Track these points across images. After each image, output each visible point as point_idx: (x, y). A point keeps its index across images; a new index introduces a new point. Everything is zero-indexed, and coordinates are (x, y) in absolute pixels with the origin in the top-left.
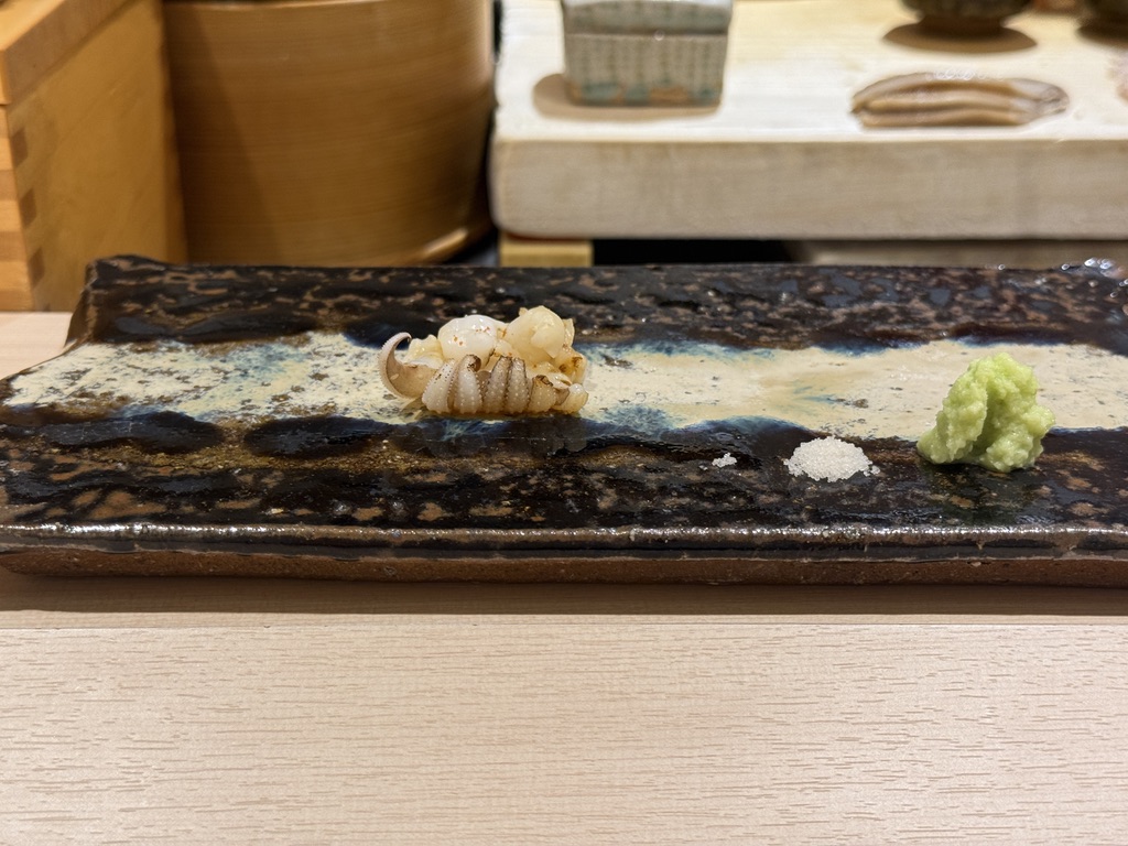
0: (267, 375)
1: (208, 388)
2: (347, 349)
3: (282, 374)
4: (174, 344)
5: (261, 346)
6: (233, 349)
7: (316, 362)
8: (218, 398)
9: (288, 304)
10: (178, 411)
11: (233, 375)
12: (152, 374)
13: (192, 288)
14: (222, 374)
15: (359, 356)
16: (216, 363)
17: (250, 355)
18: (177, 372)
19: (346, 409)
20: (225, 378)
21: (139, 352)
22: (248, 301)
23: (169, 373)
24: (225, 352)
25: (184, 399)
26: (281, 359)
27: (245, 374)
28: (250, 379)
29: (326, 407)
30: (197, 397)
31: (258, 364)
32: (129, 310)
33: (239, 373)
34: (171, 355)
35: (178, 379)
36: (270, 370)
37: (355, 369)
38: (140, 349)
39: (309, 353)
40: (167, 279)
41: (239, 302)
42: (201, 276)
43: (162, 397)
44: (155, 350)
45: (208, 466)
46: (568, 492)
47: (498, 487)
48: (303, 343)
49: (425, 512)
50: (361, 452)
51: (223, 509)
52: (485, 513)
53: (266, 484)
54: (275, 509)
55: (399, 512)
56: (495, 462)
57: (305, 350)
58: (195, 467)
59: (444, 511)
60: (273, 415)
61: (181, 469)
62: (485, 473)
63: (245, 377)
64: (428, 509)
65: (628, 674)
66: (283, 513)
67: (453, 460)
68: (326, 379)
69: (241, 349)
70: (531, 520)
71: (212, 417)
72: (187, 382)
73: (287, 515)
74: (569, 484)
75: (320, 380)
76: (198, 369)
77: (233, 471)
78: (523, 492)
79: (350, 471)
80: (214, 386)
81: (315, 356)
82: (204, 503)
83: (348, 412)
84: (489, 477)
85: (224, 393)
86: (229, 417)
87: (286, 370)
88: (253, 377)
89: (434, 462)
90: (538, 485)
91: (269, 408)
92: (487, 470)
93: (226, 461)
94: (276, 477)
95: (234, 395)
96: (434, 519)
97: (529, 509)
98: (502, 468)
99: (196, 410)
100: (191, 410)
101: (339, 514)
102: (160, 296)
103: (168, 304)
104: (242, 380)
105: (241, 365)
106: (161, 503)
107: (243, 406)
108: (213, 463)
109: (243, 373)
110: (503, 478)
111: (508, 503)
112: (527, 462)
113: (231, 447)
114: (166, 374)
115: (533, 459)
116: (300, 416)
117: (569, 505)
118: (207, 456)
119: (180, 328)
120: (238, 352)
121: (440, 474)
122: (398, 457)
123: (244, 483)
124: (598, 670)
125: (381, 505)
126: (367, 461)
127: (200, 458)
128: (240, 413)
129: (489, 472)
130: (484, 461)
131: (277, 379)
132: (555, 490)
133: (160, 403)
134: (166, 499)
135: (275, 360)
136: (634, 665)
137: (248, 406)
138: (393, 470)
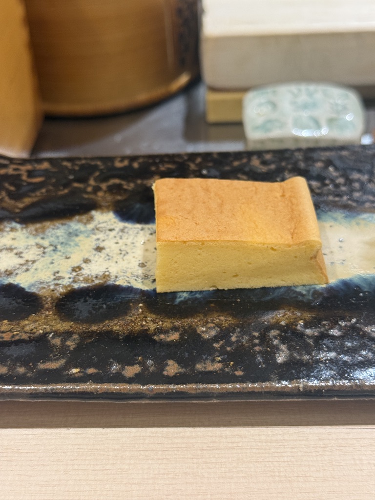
0: (69, 249)
1: (34, 262)
2: (116, 225)
3: (77, 248)
4: (14, 224)
5: (65, 224)
6: (48, 227)
7: (97, 237)
8: (39, 270)
9: (80, 189)
10: (16, 283)
11: (49, 250)
13: (24, 178)
14: (42, 249)
15: (122, 230)
16: (38, 240)
17: (59, 232)
18: (15, 248)
19: (116, 277)
20: (44, 253)
22: (57, 187)
23: (11, 249)
24: (43, 230)
25: (19, 271)
26: (77, 235)
27: (55, 250)
28: (59, 253)
29: (106, 276)
30: (27, 270)
31: (63, 241)
33: (52, 248)
34: (12, 234)
35: (16, 254)
36: (70, 245)
37: (120, 241)
39: (93, 229)
40: (10, 171)
41: (51, 187)
42: (29, 167)
43: (6, 271)
45: (33, 331)
46: (257, 348)
47: (212, 345)
48: (89, 221)
49: (167, 368)
50: (127, 315)
51: (42, 369)
52: (205, 368)
53: (69, 346)
54: (75, 369)
55: (152, 369)
56: (209, 321)
57: (90, 226)
58: (26, 333)
59: (180, 367)
60: (73, 284)
61: (17, 334)
62: (203, 332)
63: (56, 252)
64: (169, 366)
65: (290, 463)
66: (79, 372)
67: (183, 320)
68: (103, 251)
69: (53, 227)
70: (235, 374)
71: (36, 287)
72: (21, 257)
73: (81, 374)
74: (257, 341)
75: (100, 252)
76: (28, 246)
77: (49, 336)
78: (228, 349)
79: (120, 333)
80: (38, 260)
81: (96, 231)
82: (31, 364)
83: (117, 279)
84: (206, 336)
85: (43, 266)
86: (46, 287)
87: (79, 244)
88: (60, 251)
89: (171, 323)
90: (237, 341)
91: (70, 278)
92: (204, 329)
93: (45, 326)
94: (74, 340)
95: (49, 268)
96: (174, 374)
97: (233, 365)
98: (214, 327)
99: (26, 281)
100: (23, 281)
101: (114, 372)
102: (7, 185)
103: (11, 191)
104: (54, 255)
105: (53, 241)
106: (5, 365)
107: (55, 277)
108: (36, 328)
109: (54, 248)
110: (215, 336)
111: (219, 358)
112: (229, 321)
113: (47, 313)
114: (9, 251)
115: (232, 318)
116: (89, 285)
117: (259, 360)
118: (33, 322)
119: (17, 211)
120: (51, 230)
121: (175, 333)
122: (149, 318)
123: (54, 346)
124: (271, 460)
125: (139, 363)
126: (130, 323)
127: (29, 324)
128: (53, 283)
129: (206, 331)
130: (202, 320)
131: (74, 252)
132: (249, 346)
133: (5, 276)
134: (8, 362)
135: (73, 236)
136: (293, 457)
137: (57, 277)
138: (146, 330)
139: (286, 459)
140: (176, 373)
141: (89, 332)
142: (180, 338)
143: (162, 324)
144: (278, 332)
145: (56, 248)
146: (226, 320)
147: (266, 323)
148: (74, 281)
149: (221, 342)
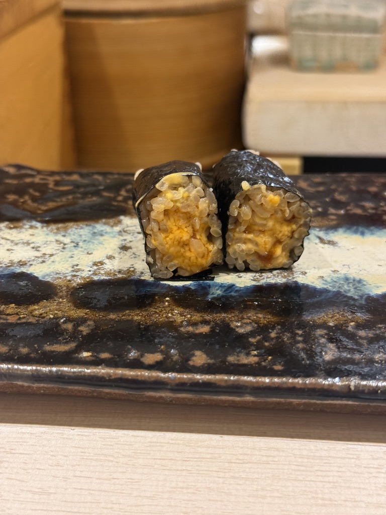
0: (91, 246)
1: (51, 255)
3: (101, 245)
4: (34, 223)
5: (90, 225)
6: (71, 227)
7: (125, 238)
8: (57, 263)
9: (109, 197)
10: (29, 272)
11: (69, 246)
12: (17, 244)
13: (51, 186)
14: (62, 245)
16: (59, 237)
17: (82, 232)
18: (33, 243)
19: (142, 273)
20: (64, 248)
21: (11, 228)
22: (85, 195)
23: (28, 244)
24: (66, 229)
25: (34, 263)
26: (102, 235)
27: (77, 245)
28: (80, 249)
29: (128, 271)
30: (44, 262)
31: (86, 239)
32: (10, 200)
33: (73, 244)
34: (31, 231)
35: (33, 248)
36: (93, 243)
38: (12, 226)
39: (120, 231)
40: (37, 180)
41: (79, 195)
42: (57, 178)
43: (20, 261)
44: (21, 227)
45: (43, 315)
46: (300, 345)
47: (248, 339)
48: (117, 224)
49: (194, 358)
50: (151, 307)
51: (49, 351)
52: (238, 360)
53: (82, 331)
54: (86, 353)
55: (175, 358)
56: (245, 317)
57: (117, 229)
58: (33, 316)
59: (208, 358)
60: (92, 276)
61: (24, 318)
62: (237, 327)
63: (77, 248)
64: (196, 356)
65: (336, 484)
66: (91, 356)
67: (215, 315)
68: (130, 250)
69: (76, 227)
70: (273, 368)
71: (51, 277)
72: (38, 251)
73: (93, 358)
74: (300, 339)
75: (126, 251)
76: (47, 242)
77: (60, 321)
78: (267, 344)
79: (142, 322)
80: (56, 254)
81: (123, 233)
82: (36, 346)
83: (143, 275)
84: (241, 331)
85: (62, 259)
86: (62, 277)
87: (104, 243)
88: (82, 247)
89: (201, 316)
90: (277, 338)
91: (90, 271)
92: (239, 324)
93: (56, 312)
94: (89, 325)
95: (67, 261)
96: (201, 364)
97: (271, 359)
98: (250, 323)
99: (41, 271)
100: (38, 271)
101: (132, 358)
102: (31, 191)
103: (35, 196)
104: (74, 250)
105: (75, 239)
106: (6, 345)
107: (73, 269)
108: (47, 313)
109: (75, 245)
110: (251, 331)
111: (255, 352)
112: (269, 318)
113: (61, 300)
114: (26, 244)
115: (273, 316)
116: (110, 278)
117: (302, 356)
118: (44, 307)
119: (39, 212)
120: (74, 229)
121: (205, 326)
122: (176, 311)
123: (66, 330)
124: (313, 479)
125: (162, 352)
126: (154, 314)
127: (38, 309)
128: (70, 274)
129: (241, 326)
130: (237, 316)
131: (97, 250)
132: (290, 343)
133: (17, 266)
134: (9, 342)
135: (97, 236)
136: (341, 477)
137: (76, 269)
138: (172, 322)
139: (331, 479)
140: (204, 364)
141: (106, 319)
142: (211, 331)
143: (191, 317)
144: (325, 331)
145: (78, 244)
146: (264, 318)
147: (311, 322)
148: (95, 274)
149: (258, 338)
